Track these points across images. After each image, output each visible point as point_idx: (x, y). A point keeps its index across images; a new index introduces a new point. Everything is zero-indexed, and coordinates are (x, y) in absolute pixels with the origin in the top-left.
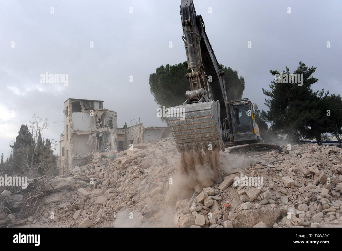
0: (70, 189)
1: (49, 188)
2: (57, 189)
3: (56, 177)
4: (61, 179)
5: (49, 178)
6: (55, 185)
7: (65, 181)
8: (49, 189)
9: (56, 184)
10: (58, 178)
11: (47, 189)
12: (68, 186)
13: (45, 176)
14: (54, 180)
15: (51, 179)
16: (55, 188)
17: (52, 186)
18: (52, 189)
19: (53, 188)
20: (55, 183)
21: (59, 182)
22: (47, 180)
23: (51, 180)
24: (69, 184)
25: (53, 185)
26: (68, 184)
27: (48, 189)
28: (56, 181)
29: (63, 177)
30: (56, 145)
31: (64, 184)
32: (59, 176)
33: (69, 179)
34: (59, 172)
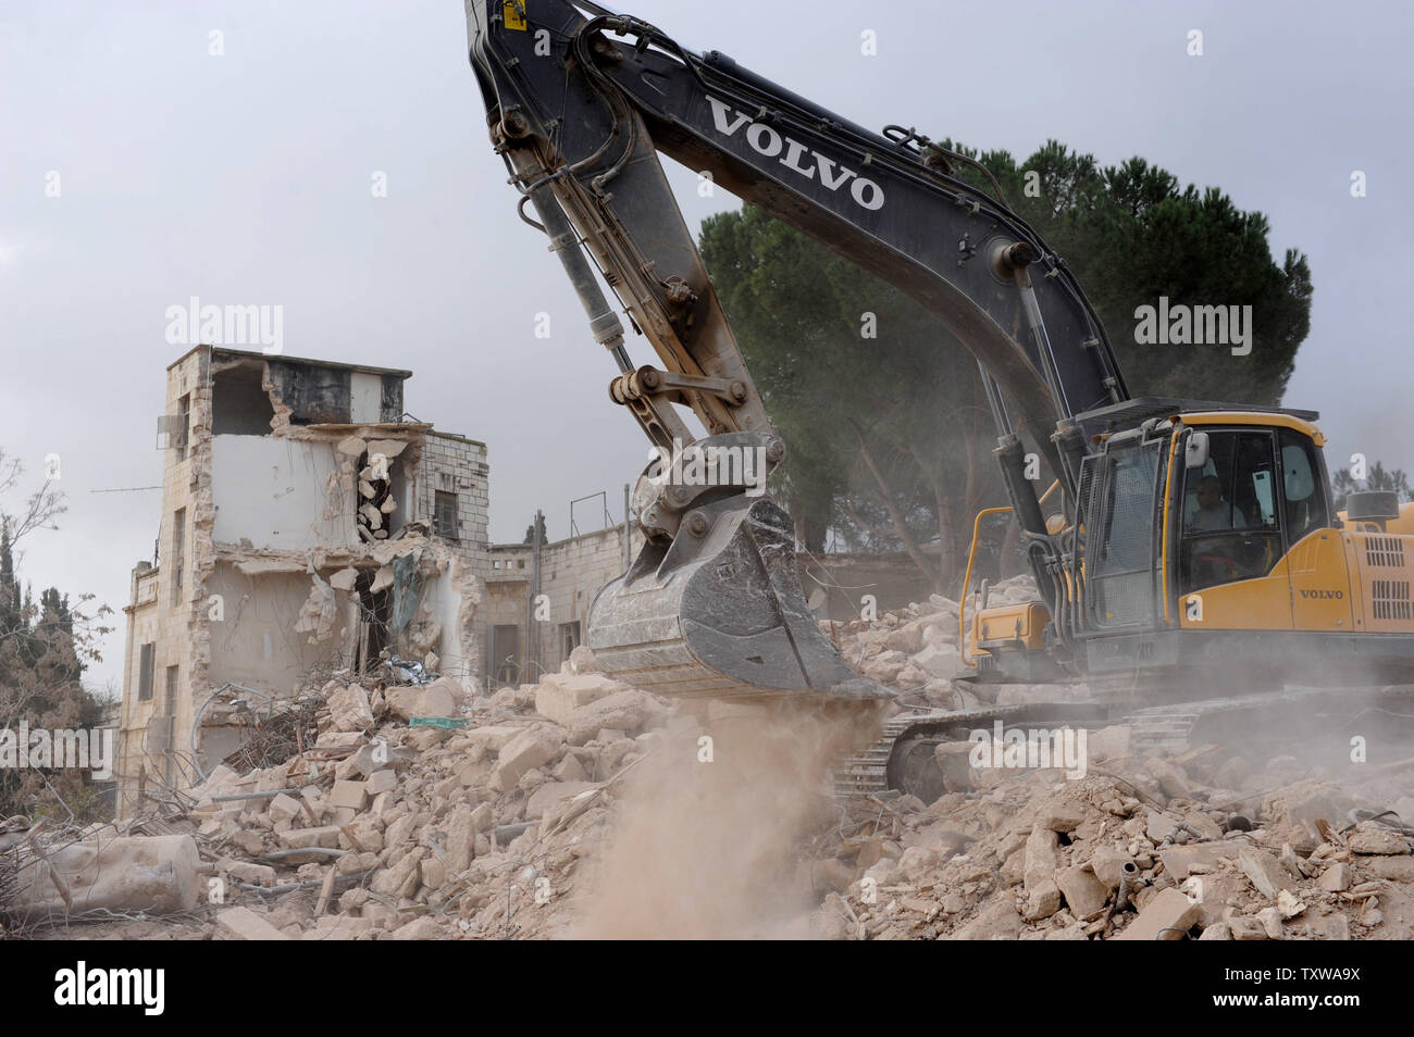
0: (167, 911)
1: (43, 897)
2: (88, 906)
3: (88, 830)
4: (120, 840)
5: (47, 835)
6: (79, 882)
7: (140, 857)
8: (42, 904)
9: (85, 874)
10: (99, 837)
11: (26, 901)
12: (160, 888)
13: (21, 822)
14: (76, 849)
15: (55, 840)
16: (80, 896)
17: (58, 885)
18: (59, 901)
19: (65, 895)
20: (78, 865)
21: (102, 861)
22: (33, 841)
23: (55, 847)
24: (168, 878)
25: (66, 878)
26: (161, 879)
27: (31, 905)
28: (88, 853)
29: (136, 831)
30: (104, 630)
31: (138, 878)
32: (107, 822)
33: (170, 845)
34: (114, 799)
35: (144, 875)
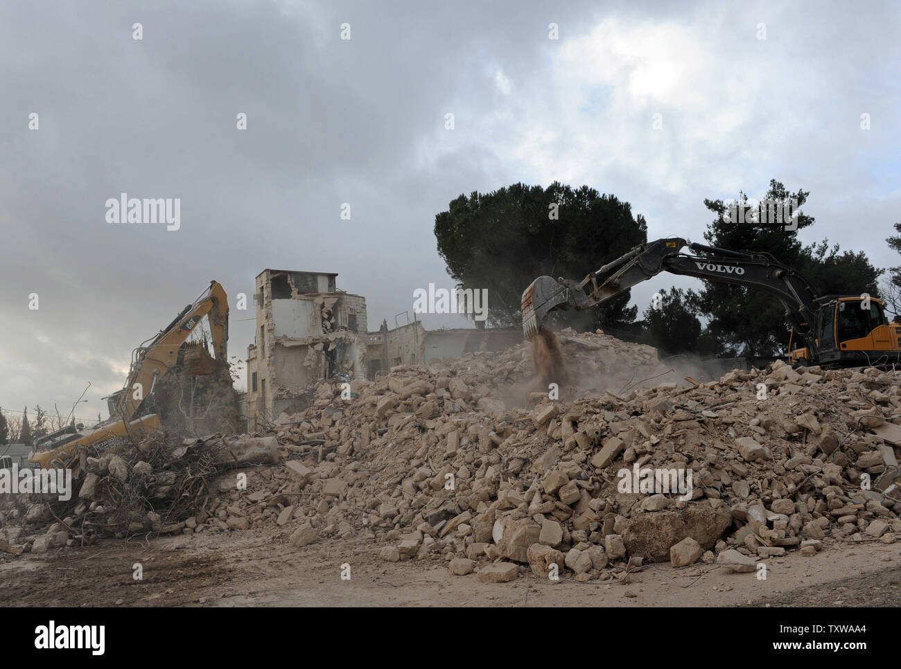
0: (269, 463)
1: (228, 459)
2: (243, 462)
3: (241, 436)
4: (252, 439)
5: (228, 438)
6: (239, 454)
7: (259, 445)
8: (228, 461)
9: (241, 451)
10: (244, 439)
11: (223, 461)
12: (266, 455)
13: (219, 434)
14: (237, 443)
15: (230, 440)
16: (240, 458)
17: (233, 455)
18: (234, 460)
19: (235, 458)
20: (238, 448)
21: (246, 447)
22: (224, 441)
23: (231, 442)
24: (268, 451)
25: (235, 453)
26: (266, 452)
27: (224, 462)
28: (242, 444)
29: (256, 436)
30: (240, 368)
31: (258, 452)
32: (246, 433)
33: (268, 440)
34: (247, 425)
35: (260, 451)
